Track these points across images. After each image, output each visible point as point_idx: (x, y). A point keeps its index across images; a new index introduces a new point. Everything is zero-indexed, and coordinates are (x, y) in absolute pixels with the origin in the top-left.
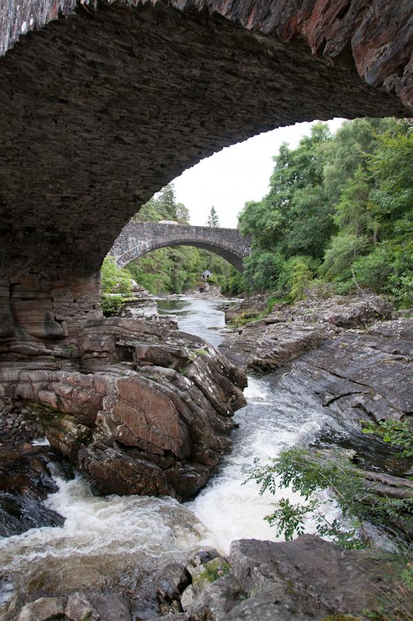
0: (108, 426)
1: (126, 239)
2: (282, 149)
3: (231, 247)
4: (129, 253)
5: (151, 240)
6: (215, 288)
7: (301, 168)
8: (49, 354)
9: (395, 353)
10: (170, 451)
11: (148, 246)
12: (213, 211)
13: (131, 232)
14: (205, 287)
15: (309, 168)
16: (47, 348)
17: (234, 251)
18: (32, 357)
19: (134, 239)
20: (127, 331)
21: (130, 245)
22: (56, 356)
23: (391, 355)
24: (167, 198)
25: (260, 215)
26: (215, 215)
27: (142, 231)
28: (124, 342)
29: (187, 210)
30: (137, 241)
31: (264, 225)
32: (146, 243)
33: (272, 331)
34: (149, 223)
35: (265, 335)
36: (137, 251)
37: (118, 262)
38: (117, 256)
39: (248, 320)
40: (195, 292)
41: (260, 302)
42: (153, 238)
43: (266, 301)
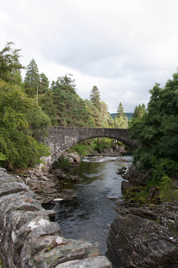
1: (63, 137)
3: (126, 140)
4: (65, 145)
6: (121, 147)
7: (167, 101)
11: (76, 141)
12: (121, 105)
13: (66, 133)
14: (116, 147)
15: (172, 101)
17: (127, 142)
19: (68, 137)
21: (66, 141)
24: (95, 100)
25: (141, 130)
27: (72, 132)
30: (69, 138)
31: (144, 136)
32: (75, 139)
33: (146, 231)
34: (77, 128)
35: (140, 234)
36: (69, 144)
37: (58, 151)
38: (58, 147)
39: (134, 194)
40: (110, 150)
41: (144, 174)
42: (79, 136)
43: (147, 174)
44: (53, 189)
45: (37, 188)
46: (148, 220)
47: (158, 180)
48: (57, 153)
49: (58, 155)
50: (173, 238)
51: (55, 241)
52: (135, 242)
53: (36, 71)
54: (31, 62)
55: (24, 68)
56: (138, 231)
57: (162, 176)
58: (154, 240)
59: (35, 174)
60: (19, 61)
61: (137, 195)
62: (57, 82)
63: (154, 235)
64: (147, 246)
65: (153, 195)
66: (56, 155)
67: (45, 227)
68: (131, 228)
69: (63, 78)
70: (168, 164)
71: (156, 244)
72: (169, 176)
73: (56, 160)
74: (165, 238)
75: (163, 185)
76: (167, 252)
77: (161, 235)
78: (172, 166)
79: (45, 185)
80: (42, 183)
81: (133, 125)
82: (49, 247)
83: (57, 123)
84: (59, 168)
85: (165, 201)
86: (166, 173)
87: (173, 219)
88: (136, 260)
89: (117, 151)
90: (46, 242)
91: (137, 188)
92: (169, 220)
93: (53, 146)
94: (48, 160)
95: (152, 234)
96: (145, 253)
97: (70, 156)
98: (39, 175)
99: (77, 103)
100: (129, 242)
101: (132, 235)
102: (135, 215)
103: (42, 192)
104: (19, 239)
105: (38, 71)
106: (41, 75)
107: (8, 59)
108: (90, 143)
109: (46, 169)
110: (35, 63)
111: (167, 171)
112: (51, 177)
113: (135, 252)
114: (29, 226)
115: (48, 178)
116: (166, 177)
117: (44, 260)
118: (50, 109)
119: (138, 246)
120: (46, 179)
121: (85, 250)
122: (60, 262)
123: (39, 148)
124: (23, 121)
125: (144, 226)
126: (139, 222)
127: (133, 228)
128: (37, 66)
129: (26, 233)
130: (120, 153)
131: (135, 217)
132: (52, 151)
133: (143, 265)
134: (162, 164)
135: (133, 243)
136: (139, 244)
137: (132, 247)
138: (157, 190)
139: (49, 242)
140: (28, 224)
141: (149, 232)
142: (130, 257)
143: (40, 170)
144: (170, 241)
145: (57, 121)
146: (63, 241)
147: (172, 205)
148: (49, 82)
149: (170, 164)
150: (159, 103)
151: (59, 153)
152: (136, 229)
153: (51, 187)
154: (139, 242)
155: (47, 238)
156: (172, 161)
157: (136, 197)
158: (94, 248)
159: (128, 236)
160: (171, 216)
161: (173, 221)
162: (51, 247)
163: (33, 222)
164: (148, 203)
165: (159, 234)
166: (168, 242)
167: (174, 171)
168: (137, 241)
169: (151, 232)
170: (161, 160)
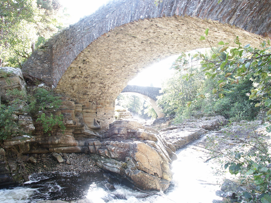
0: (133, 162)
8: (95, 136)
9: (233, 140)
10: (157, 174)
16: (94, 133)
18: (89, 137)
20: (132, 126)
22: (97, 137)
23: (231, 140)
28: (130, 130)
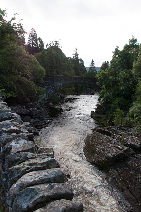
1: (54, 82)
2: (116, 49)
4: (55, 88)
5: (63, 82)
6: (92, 90)
11: (62, 85)
12: (93, 61)
13: (56, 80)
14: (88, 89)
19: (57, 82)
21: (55, 85)
26: (93, 63)
27: (60, 79)
29: (83, 61)
30: (58, 83)
32: (61, 84)
33: (104, 142)
34: (63, 76)
35: (100, 143)
36: (58, 87)
37: (50, 91)
38: (50, 89)
39: (98, 119)
40: (84, 91)
41: (105, 107)
42: (64, 82)
43: (107, 107)
44: (47, 115)
45: (36, 115)
46: (106, 136)
47: (114, 111)
48: (50, 93)
49: (50, 94)
50: (121, 147)
51: (27, 156)
52: (97, 149)
53: (35, 36)
54: (32, 29)
55: (26, 33)
56: (99, 142)
57: (117, 109)
58: (109, 147)
59: (35, 106)
60: (23, 28)
61: (100, 120)
62: (50, 44)
63: (109, 145)
64: (104, 151)
65: (110, 120)
66: (49, 94)
67: (22, 146)
68: (95, 140)
69: (54, 41)
70: (121, 101)
71: (110, 150)
72: (121, 109)
73: (49, 97)
74: (115, 147)
75: (116, 114)
76: (116, 155)
77: (113, 145)
78: (123, 102)
79: (42, 113)
80: (40, 111)
81: (100, 75)
82: (21, 160)
83: (50, 73)
84: (51, 102)
85: (117, 124)
86: (119, 107)
87: (121, 135)
88: (97, 159)
89: (89, 92)
90: (20, 157)
91: (100, 115)
92: (119, 136)
93: (47, 88)
94: (44, 97)
95: (107, 144)
96: (103, 155)
97: (58, 94)
98: (38, 107)
99: (63, 59)
100: (93, 148)
101: (95, 144)
102: (98, 132)
103: (40, 117)
104: (4, 153)
105: (36, 36)
106: (39, 38)
107: (14, 26)
108: (72, 86)
109: (43, 103)
110: (34, 30)
111: (120, 105)
112: (46, 108)
113: (96, 154)
114: (11, 144)
115: (44, 108)
116: (118, 109)
117: (15, 170)
118: (45, 63)
119: (98, 151)
120: (42, 109)
121: (47, 163)
122: (26, 172)
123: (38, 89)
124: (26, 71)
125: (103, 139)
126: (100, 136)
127: (96, 140)
128: (36, 32)
129: (8, 149)
130: (91, 93)
131: (98, 133)
132: (46, 91)
133: (101, 162)
134: (118, 101)
135: (96, 149)
136: (99, 150)
137: (95, 151)
138: (113, 117)
139: (22, 156)
140: (10, 143)
141: (106, 143)
142: (93, 157)
143: (39, 103)
144: (118, 148)
145: (49, 72)
146: (32, 156)
147: (121, 126)
148: (44, 44)
149: (122, 101)
150: (118, 60)
151: (51, 93)
152: (98, 141)
153: (46, 114)
154: (99, 148)
155: (21, 154)
156: (124, 99)
157: (99, 122)
158: (54, 161)
159: (92, 145)
160: (120, 134)
161: (121, 136)
162: (23, 160)
163: (14, 141)
164: (107, 125)
165: (112, 144)
166: (117, 149)
167: (124, 105)
168: (98, 148)
169: (107, 143)
170: (117, 98)
